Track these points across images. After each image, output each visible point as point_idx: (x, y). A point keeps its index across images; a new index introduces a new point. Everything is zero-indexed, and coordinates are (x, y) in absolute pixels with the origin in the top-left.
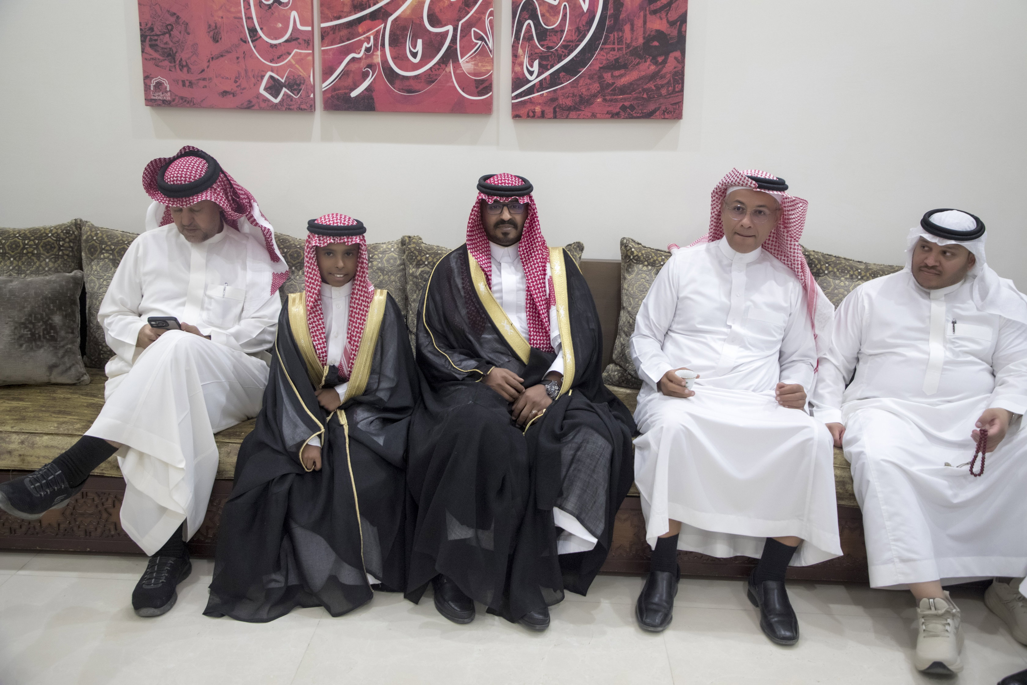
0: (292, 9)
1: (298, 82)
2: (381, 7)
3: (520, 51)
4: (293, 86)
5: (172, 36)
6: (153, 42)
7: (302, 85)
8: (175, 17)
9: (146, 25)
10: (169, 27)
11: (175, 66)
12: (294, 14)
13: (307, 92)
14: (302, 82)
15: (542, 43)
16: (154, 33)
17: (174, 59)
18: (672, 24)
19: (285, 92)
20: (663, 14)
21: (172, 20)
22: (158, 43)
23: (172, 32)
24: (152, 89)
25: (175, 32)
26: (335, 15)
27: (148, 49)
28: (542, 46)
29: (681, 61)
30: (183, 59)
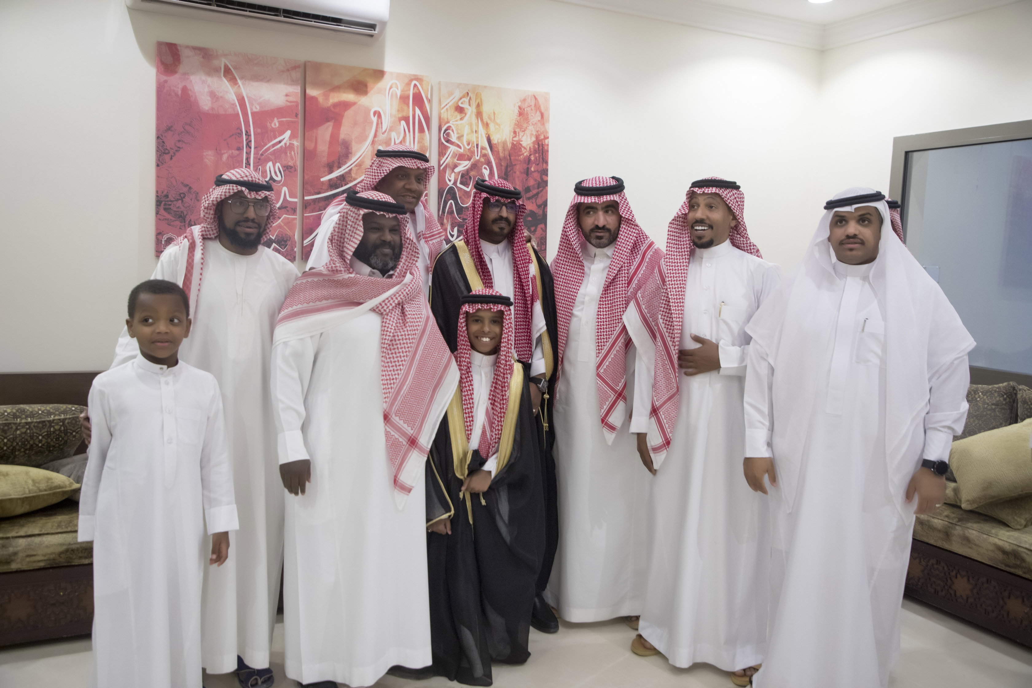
0: (284, 185)
1: (285, 239)
2: (350, 187)
3: (445, 221)
4: (281, 242)
5: (184, 202)
6: (167, 207)
7: (288, 241)
8: (188, 188)
9: (163, 193)
10: (182, 195)
11: (185, 225)
12: (285, 189)
13: (292, 247)
14: (288, 239)
15: (459, 216)
16: (168, 199)
17: (184, 220)
18: (539, 206)
19: (275, 246)
20: (534, 200)
21: (185, 190)
22: (172, 207)
23: (184, 199)
24: (163, 243)
25: (187, 199)
26: (316, 191)
27: (162, 212)
28: (460, 218)
29: (545, 231)
30: (192, 220)
